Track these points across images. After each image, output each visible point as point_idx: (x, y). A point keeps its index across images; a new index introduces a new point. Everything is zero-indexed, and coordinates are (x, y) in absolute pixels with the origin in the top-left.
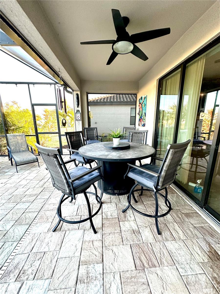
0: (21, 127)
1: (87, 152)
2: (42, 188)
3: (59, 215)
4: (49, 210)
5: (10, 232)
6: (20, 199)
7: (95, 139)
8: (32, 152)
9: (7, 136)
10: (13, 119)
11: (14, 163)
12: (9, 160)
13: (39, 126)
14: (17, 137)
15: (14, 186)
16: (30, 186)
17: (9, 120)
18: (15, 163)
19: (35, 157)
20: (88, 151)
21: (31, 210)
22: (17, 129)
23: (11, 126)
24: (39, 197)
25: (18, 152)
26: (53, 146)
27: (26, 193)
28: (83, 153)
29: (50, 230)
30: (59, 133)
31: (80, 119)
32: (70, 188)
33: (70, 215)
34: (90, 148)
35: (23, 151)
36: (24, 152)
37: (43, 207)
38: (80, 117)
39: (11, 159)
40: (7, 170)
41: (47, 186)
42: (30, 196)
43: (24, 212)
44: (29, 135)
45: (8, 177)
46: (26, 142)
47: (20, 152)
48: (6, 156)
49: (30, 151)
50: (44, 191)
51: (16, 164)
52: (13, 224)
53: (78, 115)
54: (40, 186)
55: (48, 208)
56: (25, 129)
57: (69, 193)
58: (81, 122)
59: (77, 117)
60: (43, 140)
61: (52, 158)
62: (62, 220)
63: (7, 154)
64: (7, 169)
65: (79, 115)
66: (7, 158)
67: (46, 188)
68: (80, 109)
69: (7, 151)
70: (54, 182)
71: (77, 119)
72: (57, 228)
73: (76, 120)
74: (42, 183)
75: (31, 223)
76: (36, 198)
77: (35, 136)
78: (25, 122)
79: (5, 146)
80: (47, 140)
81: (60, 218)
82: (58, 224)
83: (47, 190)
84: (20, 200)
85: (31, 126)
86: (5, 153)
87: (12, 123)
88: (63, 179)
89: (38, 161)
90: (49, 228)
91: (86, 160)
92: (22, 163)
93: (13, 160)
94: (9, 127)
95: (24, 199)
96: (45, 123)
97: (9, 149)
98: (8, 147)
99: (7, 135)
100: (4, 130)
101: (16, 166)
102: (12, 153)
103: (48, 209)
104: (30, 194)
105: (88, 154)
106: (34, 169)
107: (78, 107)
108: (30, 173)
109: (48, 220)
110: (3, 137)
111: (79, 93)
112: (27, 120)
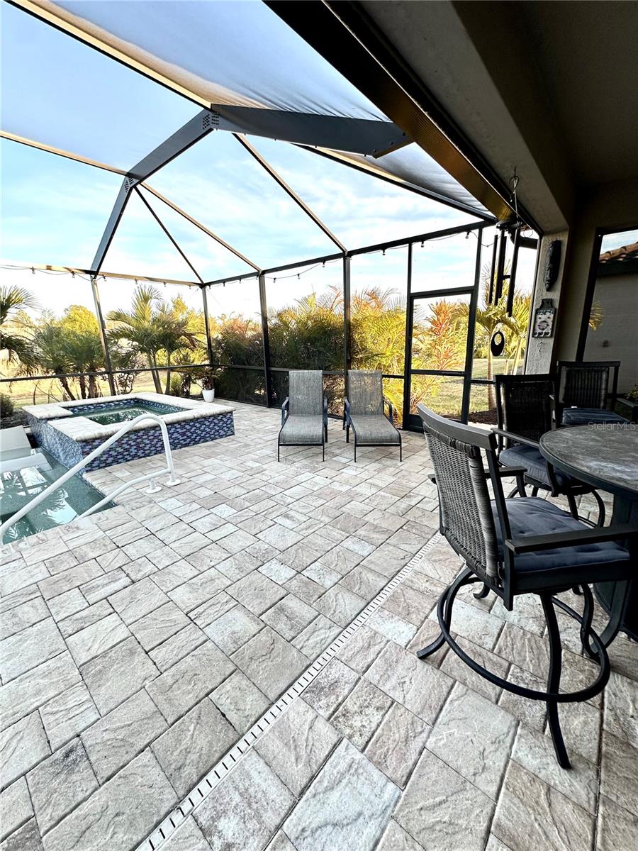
0: (377, 355)
1: (580, 456)
2: (404, 521)
3: (444, 622)
4: (414, 590)
5: (329, 597)
6: (355, 527)
7: (602, 404)
8: (391, 421)
9: (347, 374)
10: (363, 335)
11: (352, 437)
12: (344, 429)
13: (418, 351)
14: (366, 378)
15: (347, 492)
16: (376, 503)
17: (356, 337)
18: (354, 439)
19: (395, 433)
20: (583, 454)
21: (372, 567)
22: (368, 358)
23: (357, 352)
24: (393, 541)
25: (361, 414)
26: (440, 410)
27: (367, 519)
28: (562, 455)
29: (410, 648)
30: (467, 374)
31: (549, 330)
32: (501, 565)
33: (473, 637)
34: (591, 443)
35: (372, 413)
36: (373, 416)
37: (399, 571)
38: (551, 324)
39: (348, 427)
40: (338, 452)
41: (415, 517)
42: (376, 528)
43: (359, 564)
44: (390, 374)
45: (338, 466)
46: (382, 393)
47: (366, 413)
48: (339, 418)
49: (385, 416)
50: (407, 530)
51: (356, 442)
52: (337, 580)
53: (543, 317)
54: (398, 512)
55: (412, 581)
56: (384, 360)
57: (493, 578)
58: (551, 342)
59: (538, 324)
60: (419, 389)
61: (461, 456)
62: (448, 639)
63: (341, 414)
64: (339, 449)
65: (548, 317)
66: (340, 422)
67: (412, 524)
68: (556, 296)
69: (342, 408)
70: (447, 523)
71: (538, 331)
72: (432, 655)
73: (534, 334)
74: (403, 505)
75: (370, 598)
76: (387, 541)
77: (403, 380)
78: (386, 342)
79: (340, 396)
80: (429, 391)
81: (445, 633)
82: (436, 644)
83: (414, 531)
84: (353, 530)
85: (397, 352)
86: (338, 412)
87: (362, 345)
88: (483, 528)
89: (400, 445)
90: (410, 641)
91: (559, 479)
92: (367, 442)
93: (351, 429)
94: (354, 353)
95: (361, 532)
96: (430, 344)
97: (348, 404)
98: (346, 400)
99: (349, 371)
100: (344, 361)
101: (356, 445)
102: (352, 414)
103: (411, 584)
104: (375, 523)
105: (583, 466)
106: (389, 462)
107: (548, 290)
108: (379, 471)
109: (408, 615)
110: (341, 376)
111: (564, 238)
112: (391, 337)
